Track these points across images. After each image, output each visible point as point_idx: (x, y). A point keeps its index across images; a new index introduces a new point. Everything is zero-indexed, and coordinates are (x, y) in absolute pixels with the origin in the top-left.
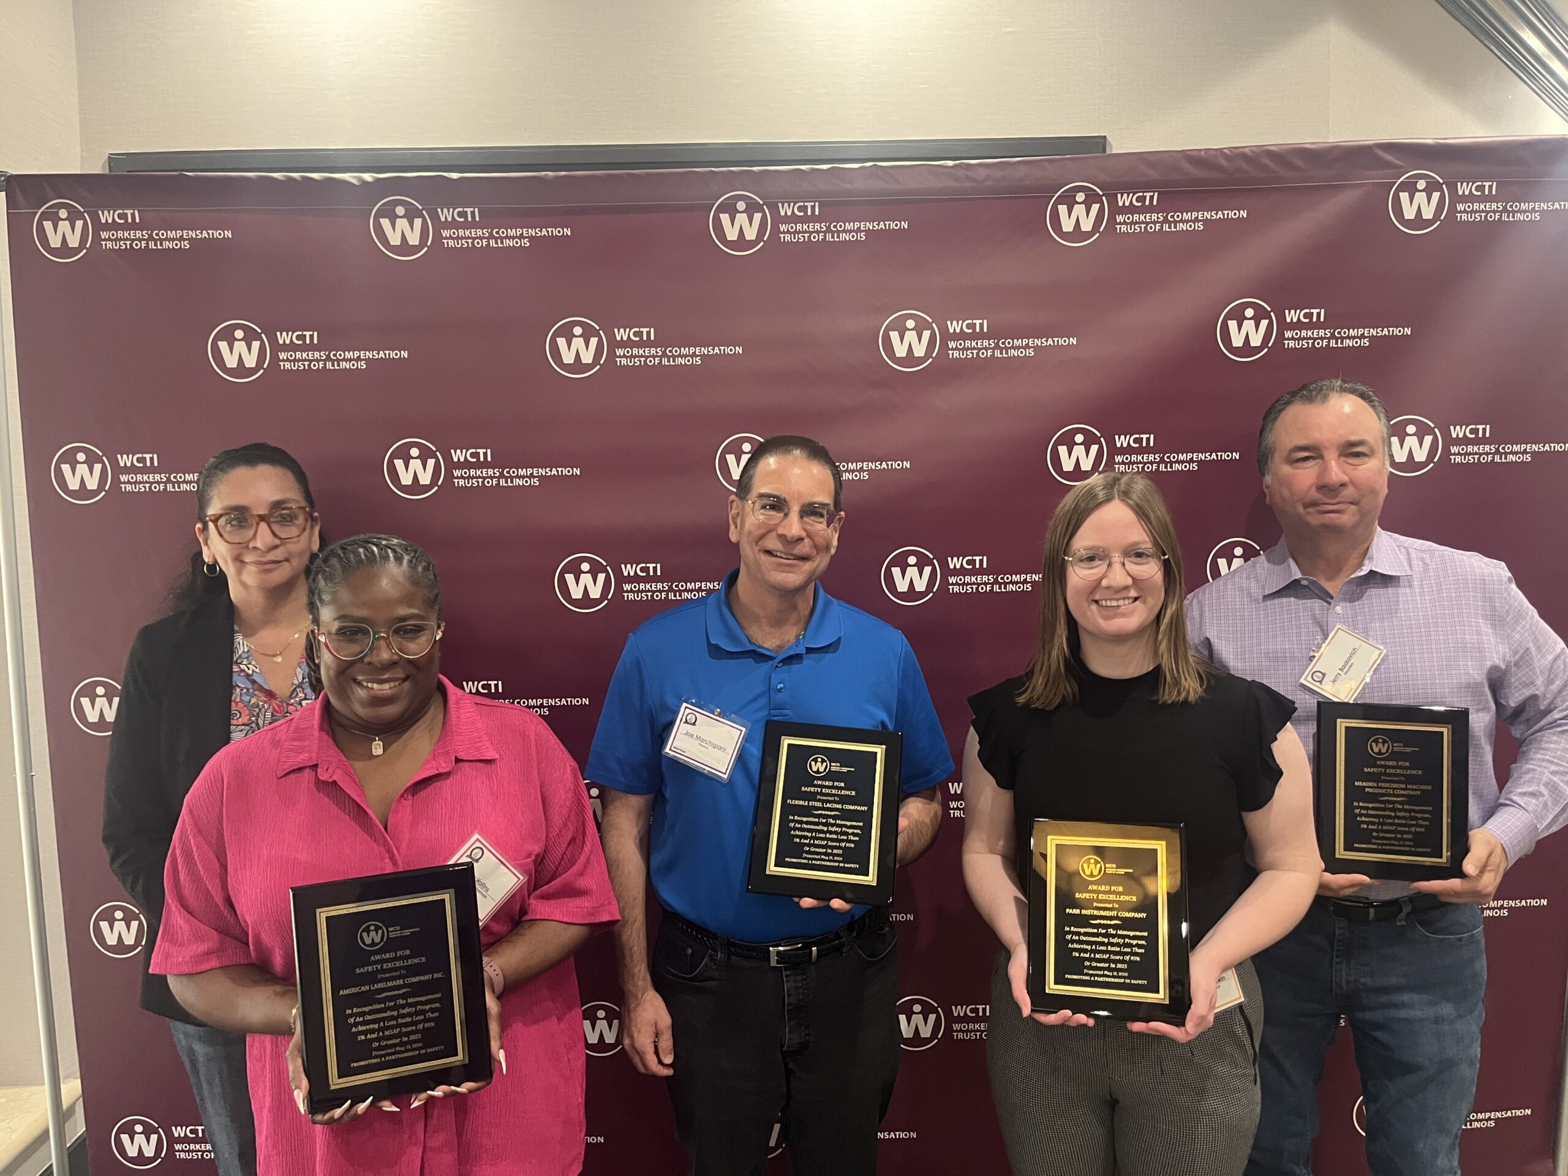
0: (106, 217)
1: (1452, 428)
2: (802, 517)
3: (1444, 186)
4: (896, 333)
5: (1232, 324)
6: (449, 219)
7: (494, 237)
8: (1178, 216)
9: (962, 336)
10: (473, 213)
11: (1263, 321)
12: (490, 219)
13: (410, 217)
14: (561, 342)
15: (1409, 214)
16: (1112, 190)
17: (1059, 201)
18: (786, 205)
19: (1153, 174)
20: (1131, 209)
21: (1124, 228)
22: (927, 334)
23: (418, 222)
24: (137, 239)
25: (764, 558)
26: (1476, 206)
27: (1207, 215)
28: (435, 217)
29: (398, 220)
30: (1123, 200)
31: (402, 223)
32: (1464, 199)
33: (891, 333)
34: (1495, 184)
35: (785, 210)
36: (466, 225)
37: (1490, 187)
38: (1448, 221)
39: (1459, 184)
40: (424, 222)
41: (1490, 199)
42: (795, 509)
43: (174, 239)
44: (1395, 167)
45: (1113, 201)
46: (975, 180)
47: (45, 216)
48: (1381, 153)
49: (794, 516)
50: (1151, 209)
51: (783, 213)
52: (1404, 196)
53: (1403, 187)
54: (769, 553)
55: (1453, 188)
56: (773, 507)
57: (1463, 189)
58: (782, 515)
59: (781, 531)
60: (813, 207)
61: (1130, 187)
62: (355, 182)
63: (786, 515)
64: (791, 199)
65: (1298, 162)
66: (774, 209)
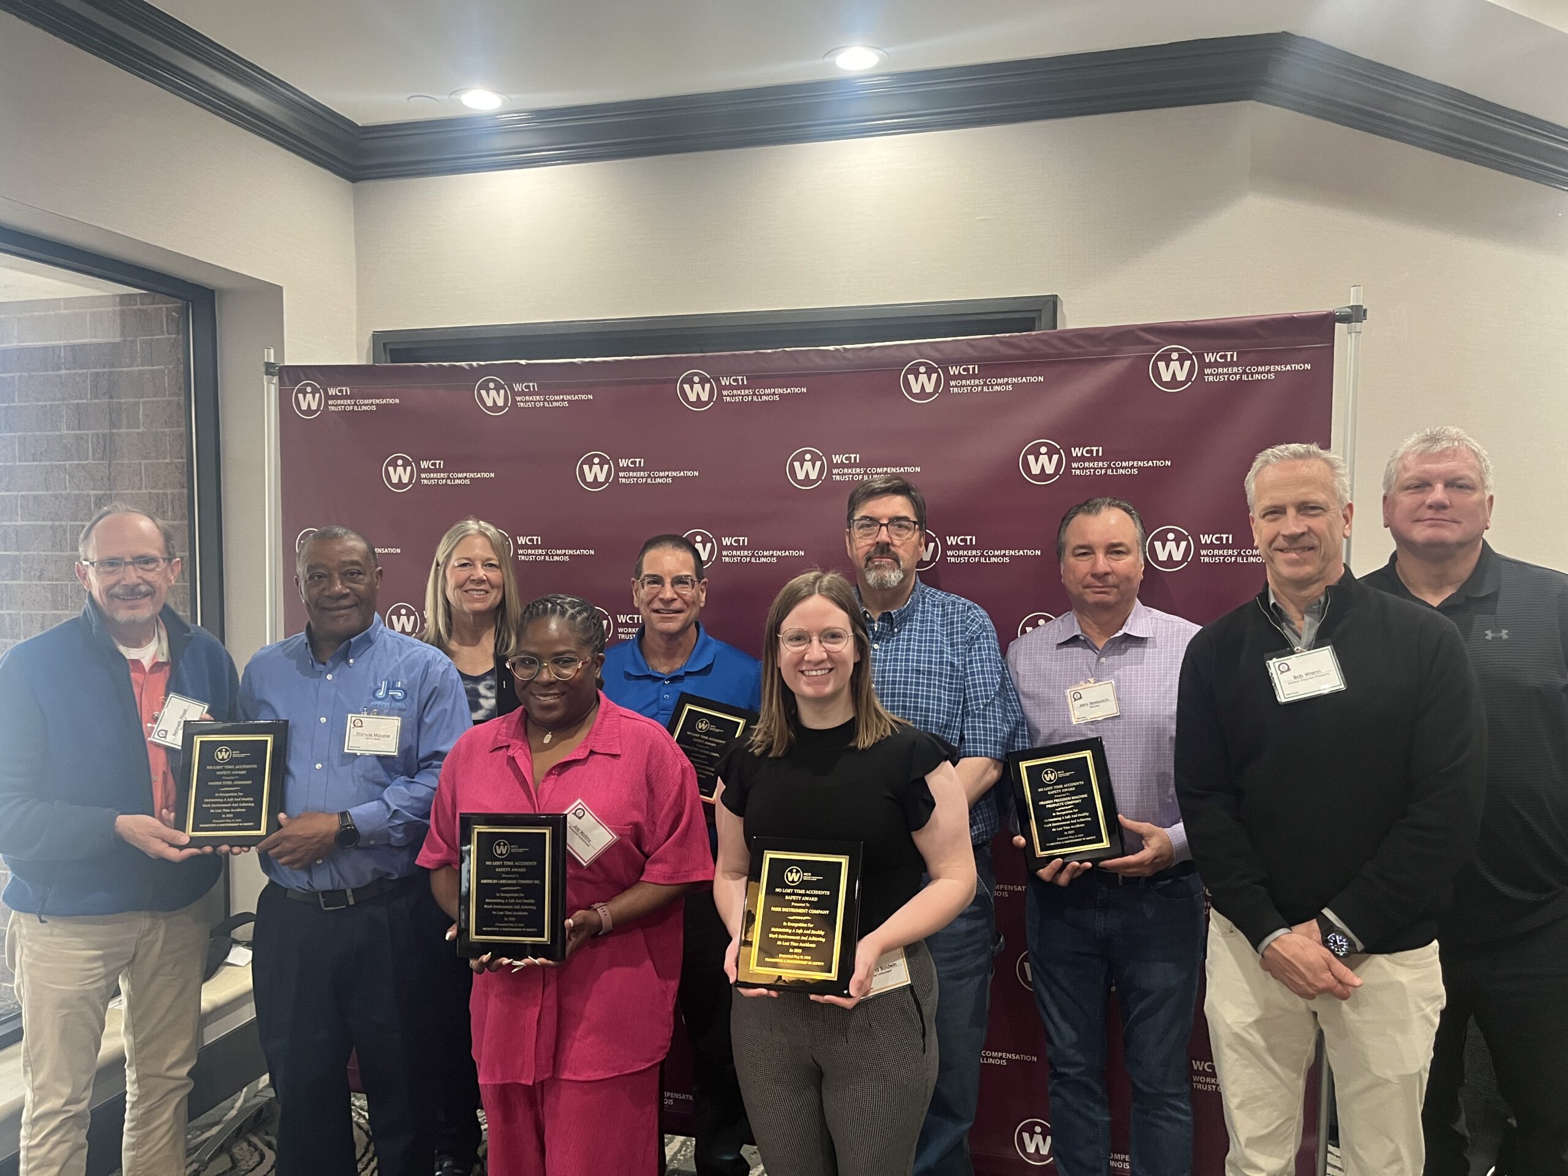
0: (332, 391)
1: (1201, 536)
2: (673, 586)
3: (1193, 356)
4: (798, 463)
5: (1031, 458)
6: (520, 390)
7: (547, 401)
8: (994, 381)
9: (842, 465)
10: (534, 386)
11: (1054, 456)
12: (543, 390)
13: (497, 389)
14: (586, 467)
15: (1166, 377)
16: (945, 364)
17: (908, 372)
18: (725, 378)
19: (973, 353)
20: (960, 377)
21: (956, 390)
22: (818, 464)
23: (502, 392)
24: (348, 405)
25: (655, 615)
26: (1220, 370)
27: (1015, 380)
28: (512, 389)
29: (491, 391)
30: (954, 371)
31: (493, 393)
32: (1210, 365)
33: (795, 463)
34: (1235, 353)
35: (724, 382)
36: (530, 394)
37: (1232, 356)
38: (1197, 381)
39: (1206, 354)
40: (506, 392)
41: (1232, 364)
42: (668, 581)
43: (368, 405)
44: (1152, 343)
45: (946, 372)
46: (850, 360)
47: (299, 391)
48: (1142, 334)
49: (668, 586)
50: (974, 376)
51: (723, 384)
52: (1162, 365)
53: (1160, 358)
54: (657, 611)
55: (1201, 357)
56: (655, 582)
57: (1209, 358)
58: (660, 586)
59: (661, 596)
60: (742, 380)
61: (957, 363)
62: (467, 367)
63: (663, 586)
64: (728, 375)
65: (1080, 342)
66: (717, 381)
